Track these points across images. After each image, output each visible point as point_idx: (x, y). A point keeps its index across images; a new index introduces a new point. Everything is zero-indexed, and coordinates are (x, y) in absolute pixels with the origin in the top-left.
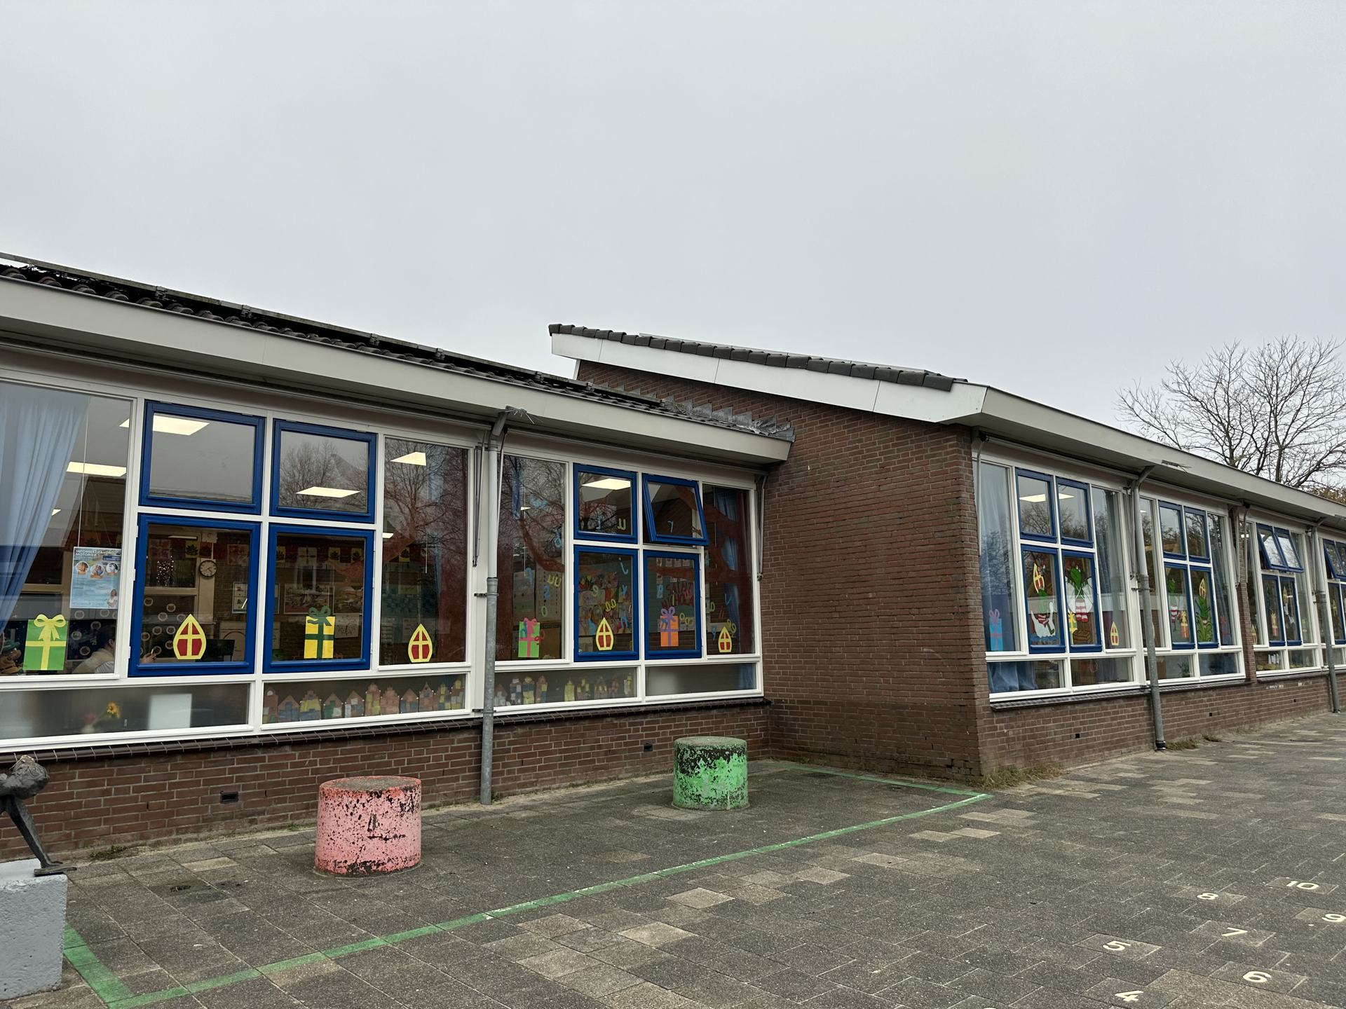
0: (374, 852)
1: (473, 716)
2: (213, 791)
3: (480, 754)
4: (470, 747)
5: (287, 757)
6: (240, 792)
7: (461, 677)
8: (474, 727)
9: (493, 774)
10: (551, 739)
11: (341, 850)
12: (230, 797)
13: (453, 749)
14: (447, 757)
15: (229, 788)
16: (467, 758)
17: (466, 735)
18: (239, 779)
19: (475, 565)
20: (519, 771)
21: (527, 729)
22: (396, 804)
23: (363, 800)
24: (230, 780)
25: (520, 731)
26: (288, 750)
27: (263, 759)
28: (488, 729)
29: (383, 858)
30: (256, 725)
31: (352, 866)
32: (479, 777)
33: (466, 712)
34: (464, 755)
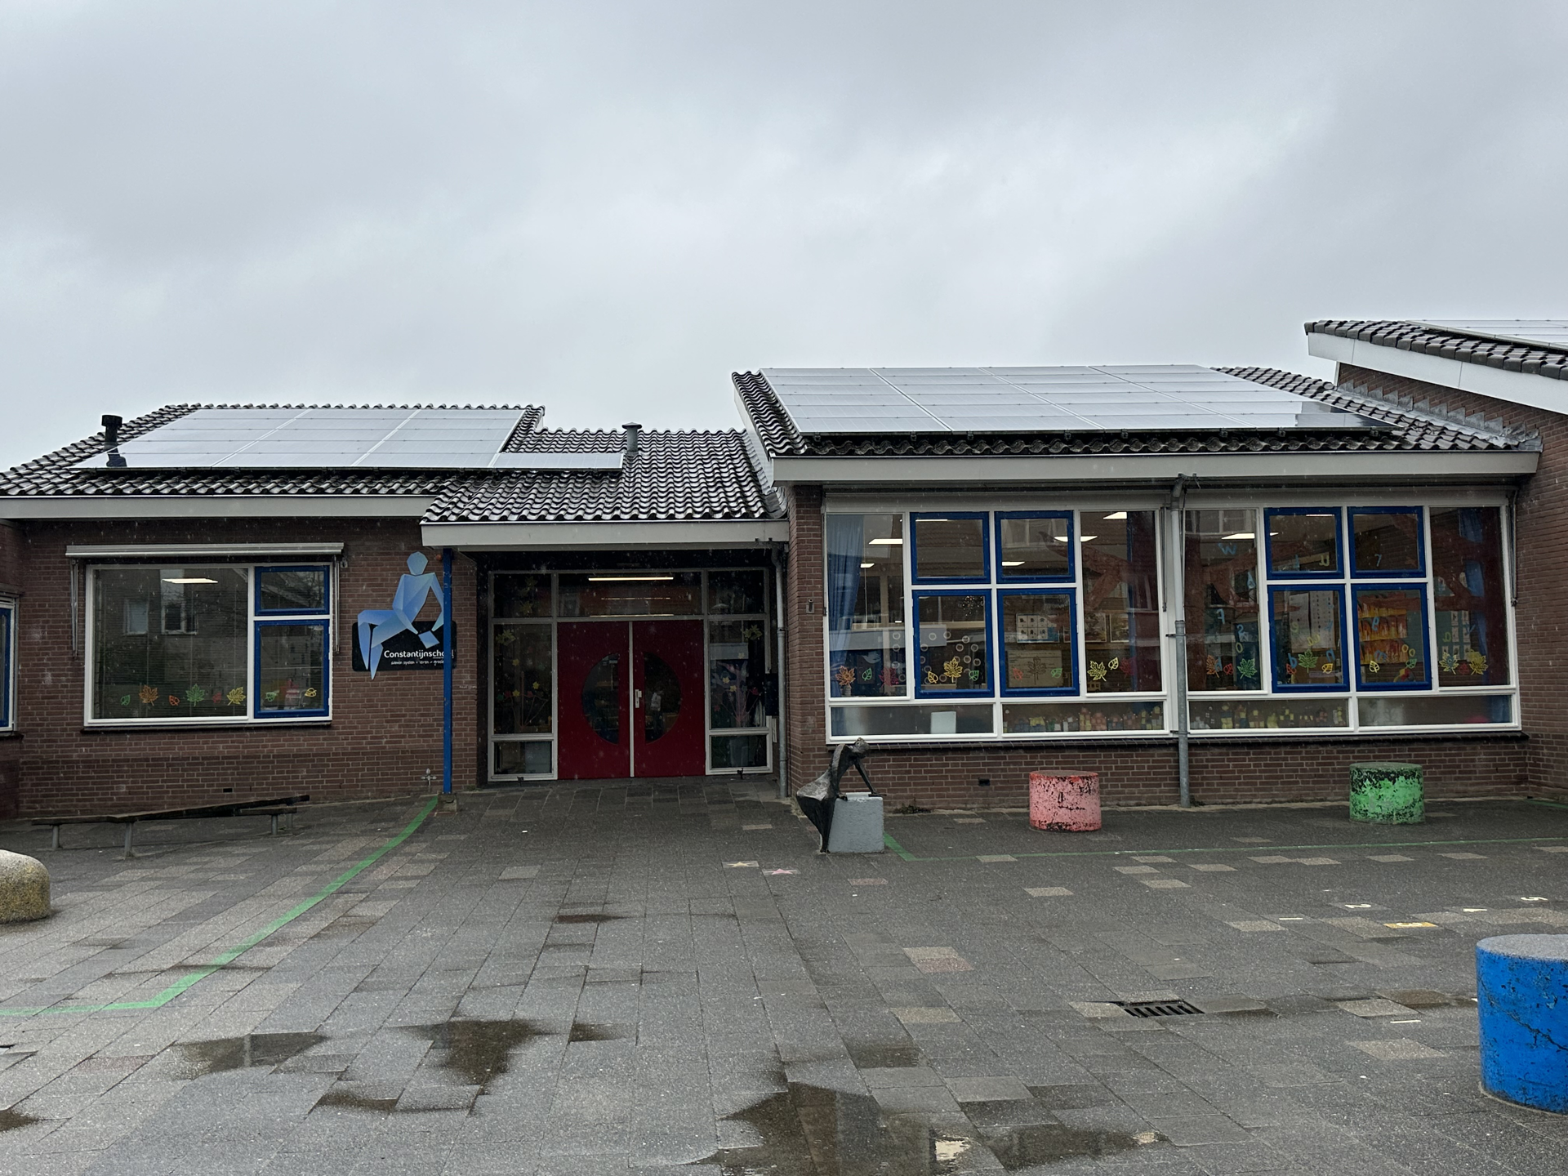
0: (1063, 816)
1: (1171, 736)
2: (973, 777)
3: (1178, 767)
4: (1169, 761)
5: (1021, 757)
6: (991, 779)
7: (1160, 704)
8: (1171, 745)
9: (1190, 785)
10: (1249, 759)
11: (1042, 813)
12: (984, 782)
13: (1154, 761)
14: (1149, 767)
15: (985, 775)
16: (1168, 770)
17: (1165, 751)
18: (989, 770)
19: (1165, 610)
20: (1218, 784)
21: (1224, 750)
22: (1075, 787)
23: (1054, 782)
24: (984, 770)
25: (1217, 751)
26: (1022, 752)
27: (1005, 758)
28: (1183, 747)
29: (1069, 821)
30: (998, 734)
31: (1049, 825)
32: (1179, 785)
33: (1166, 732)
34: (1164, 767)
